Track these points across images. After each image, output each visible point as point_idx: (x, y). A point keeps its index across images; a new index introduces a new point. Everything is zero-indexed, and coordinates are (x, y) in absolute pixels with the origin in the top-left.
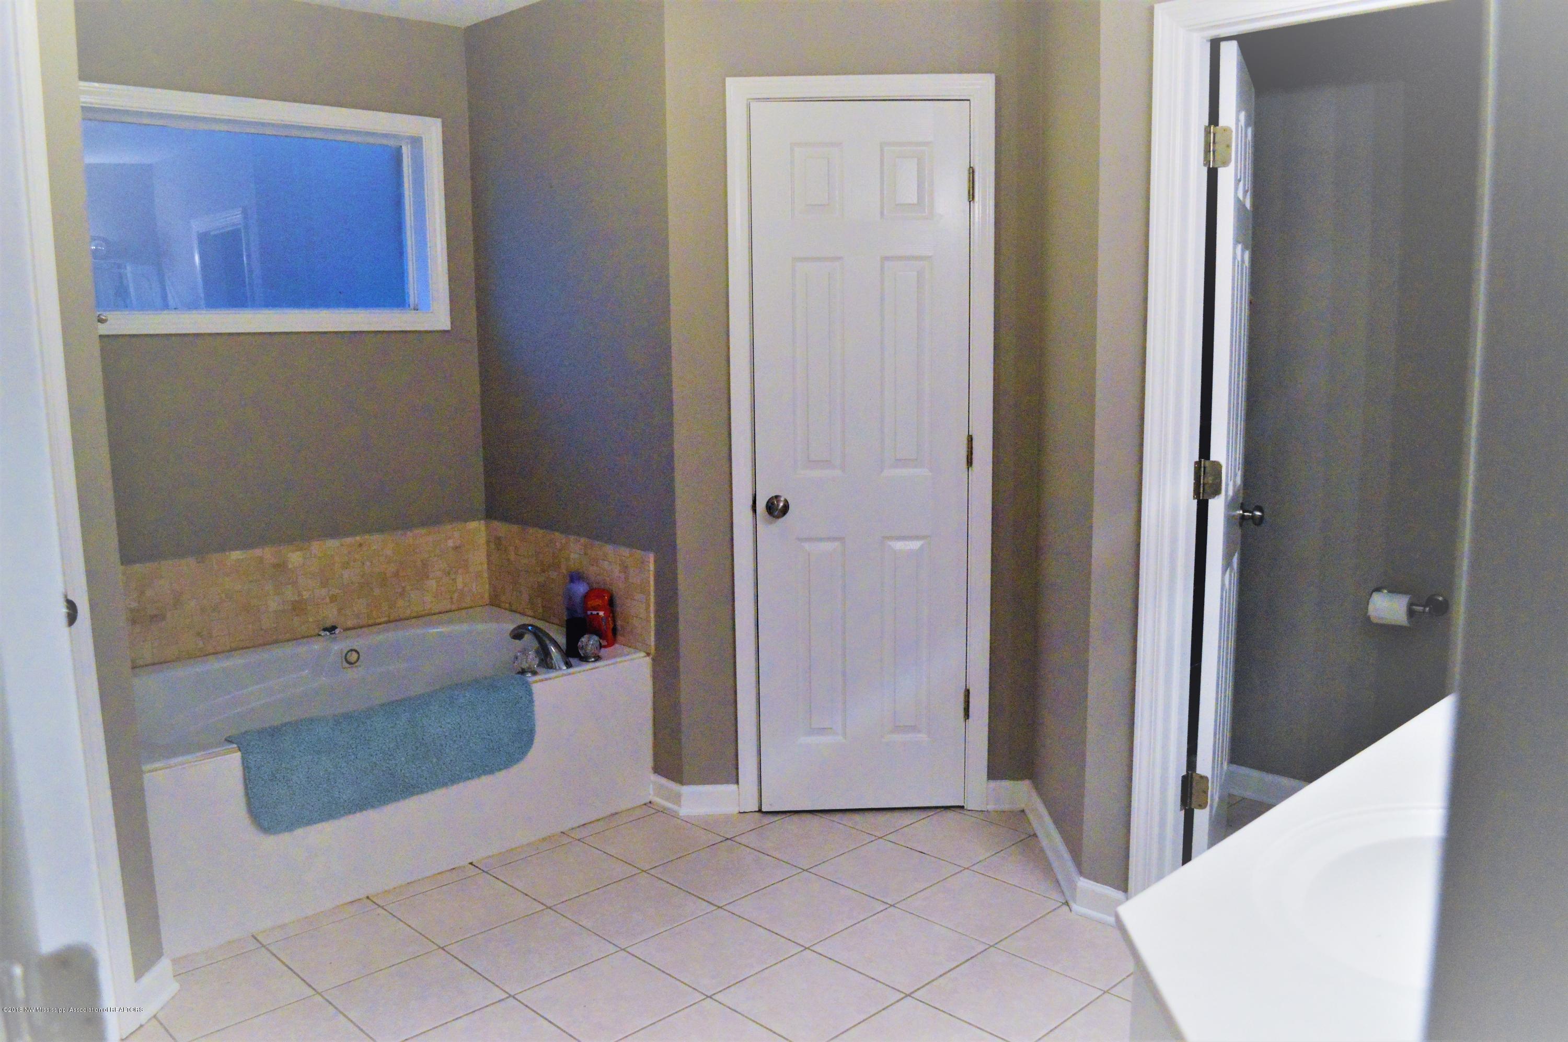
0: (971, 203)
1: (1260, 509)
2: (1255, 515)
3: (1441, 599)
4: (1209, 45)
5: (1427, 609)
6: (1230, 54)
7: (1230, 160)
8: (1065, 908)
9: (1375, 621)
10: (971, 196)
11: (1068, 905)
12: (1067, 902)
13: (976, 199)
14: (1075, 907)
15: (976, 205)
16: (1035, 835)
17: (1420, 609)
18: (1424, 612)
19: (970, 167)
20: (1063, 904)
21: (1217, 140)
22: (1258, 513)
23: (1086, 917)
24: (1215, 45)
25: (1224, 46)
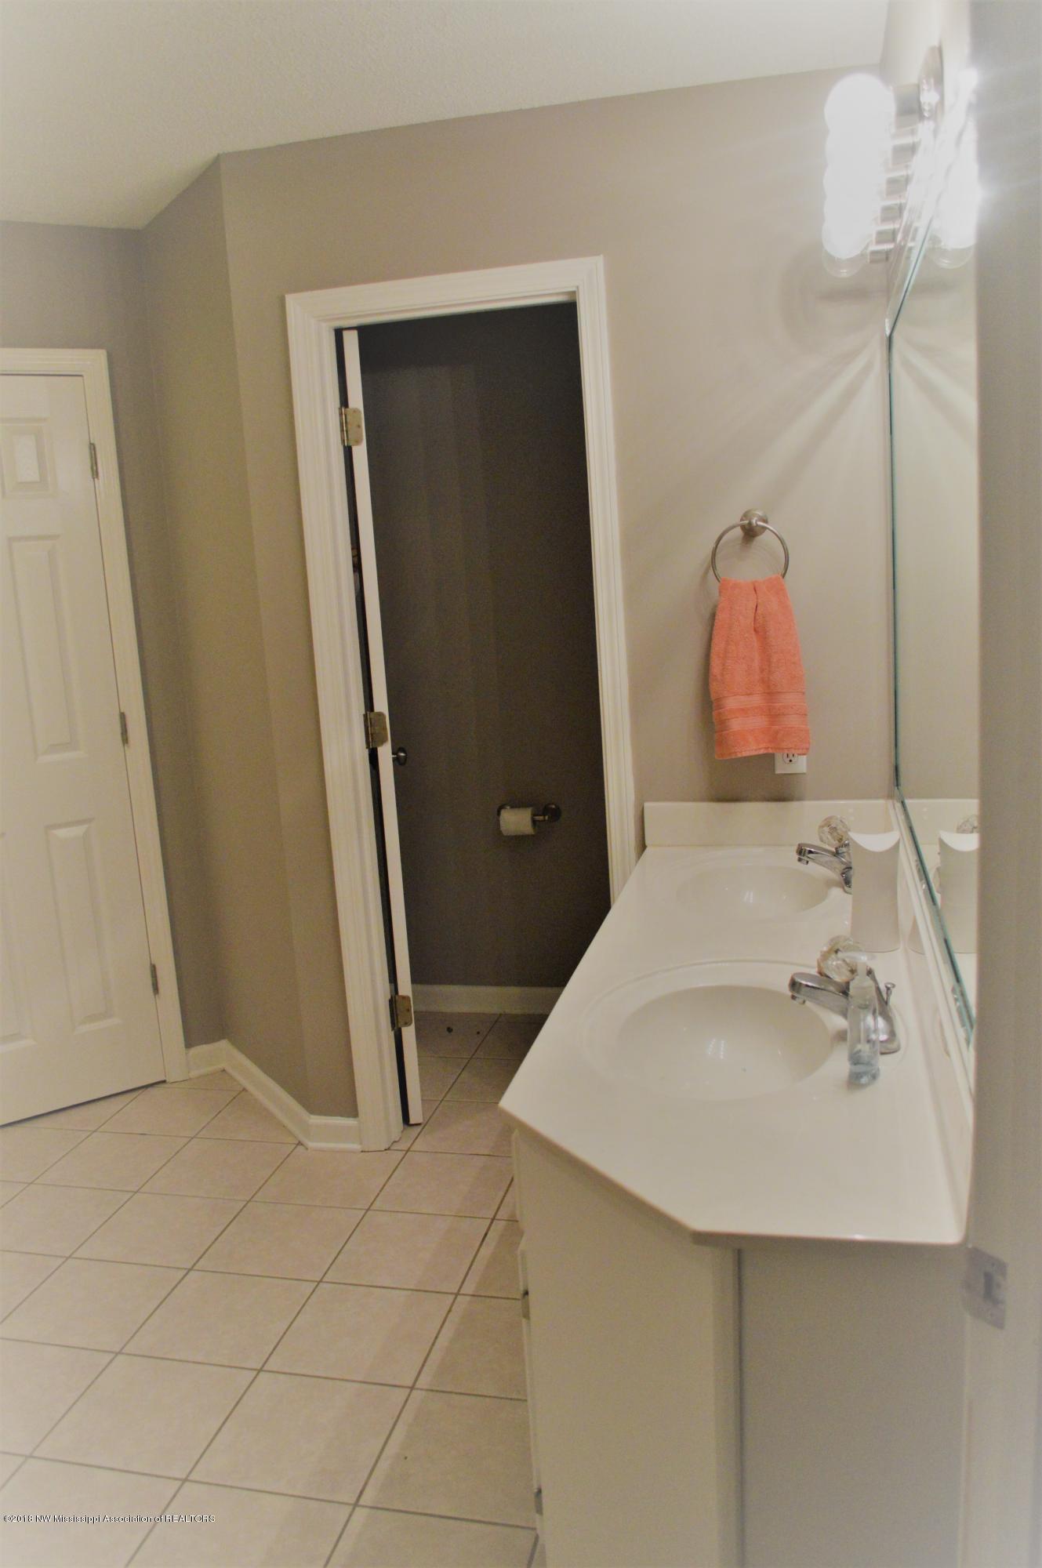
0: (96, 479)
1: (404, 751)
2: (400, 756)
3: (553, 806)
4: (333, 333)
5: (547, 818)
6: (351, 342)
7: (362, 440)
8: (300, 1148)
9: (505, 833)
10: (95, 474)
11: (302, 1144)
12: (299, 1142)
13: (100, 474)
14: (311, 1144)
15: (100, 481)
16: (244, 1090)
17: (541, 818)
18: (545, 820)
19: (91, 444)
20: (298, 1144)
21: (348, 420)
22: (402, 754)
23: (322, 1150)
24: (339, 333)
25: (346, 334)
